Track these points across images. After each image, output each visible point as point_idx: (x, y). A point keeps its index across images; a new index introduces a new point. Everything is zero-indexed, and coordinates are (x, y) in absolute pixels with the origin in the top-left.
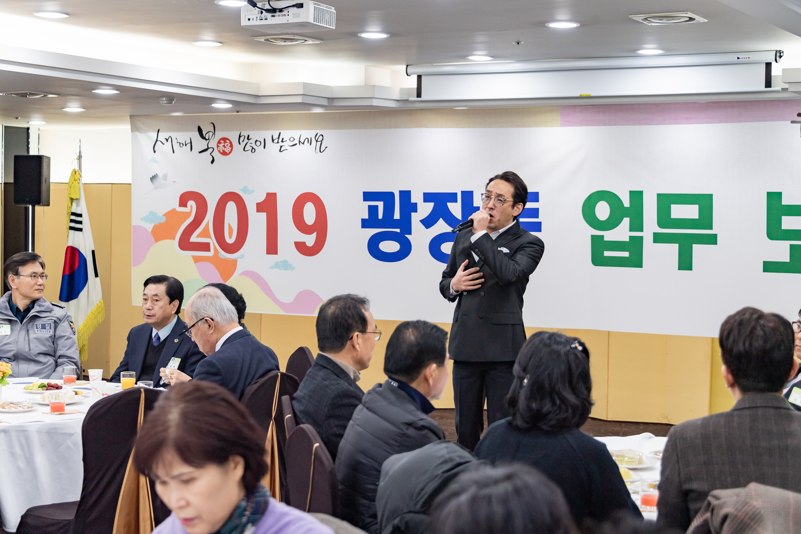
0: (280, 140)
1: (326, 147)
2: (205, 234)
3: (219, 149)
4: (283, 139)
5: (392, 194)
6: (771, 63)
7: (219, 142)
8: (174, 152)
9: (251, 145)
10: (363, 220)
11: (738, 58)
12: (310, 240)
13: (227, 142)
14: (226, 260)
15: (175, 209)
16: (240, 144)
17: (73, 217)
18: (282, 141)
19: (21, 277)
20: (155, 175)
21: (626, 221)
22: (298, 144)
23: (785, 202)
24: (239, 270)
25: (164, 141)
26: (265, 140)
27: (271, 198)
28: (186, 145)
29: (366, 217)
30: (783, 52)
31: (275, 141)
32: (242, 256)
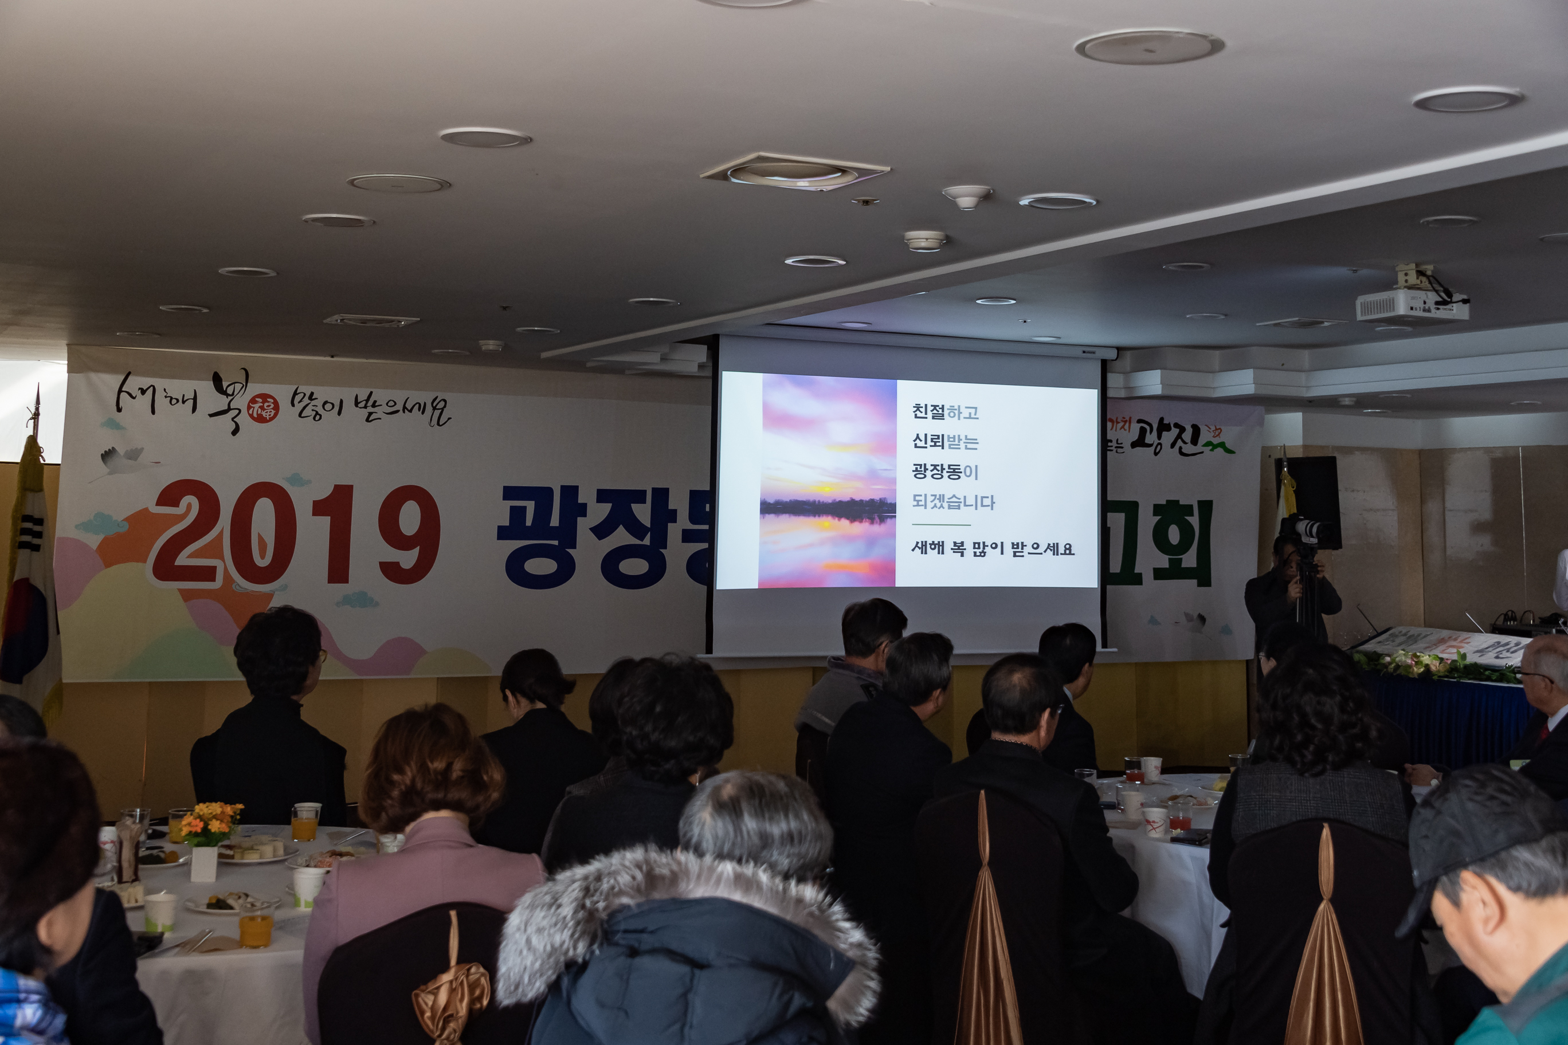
0: (370, 403)
1: (449, 419)
2: (211, 551)
3: (251, 412)
4: (375, 402)
5: (549, 491)
6: (1106, 361)
7: (253, 401)
8: (153, 412)
9: (314, 408)
10: (501, 529)
11: (1084, 352)
13: (268, 402)
14: (250, 593)
15: (146, 509)
16: (293, 405)
17: (27, 525)
18: (374, 406)
20: (109, 450)
22: (401, 411)
25: (137, 393)
26: (341, 402)
27: (342, 494)
28: (184, 402)
29: (506, 523)
31: (359, 405)
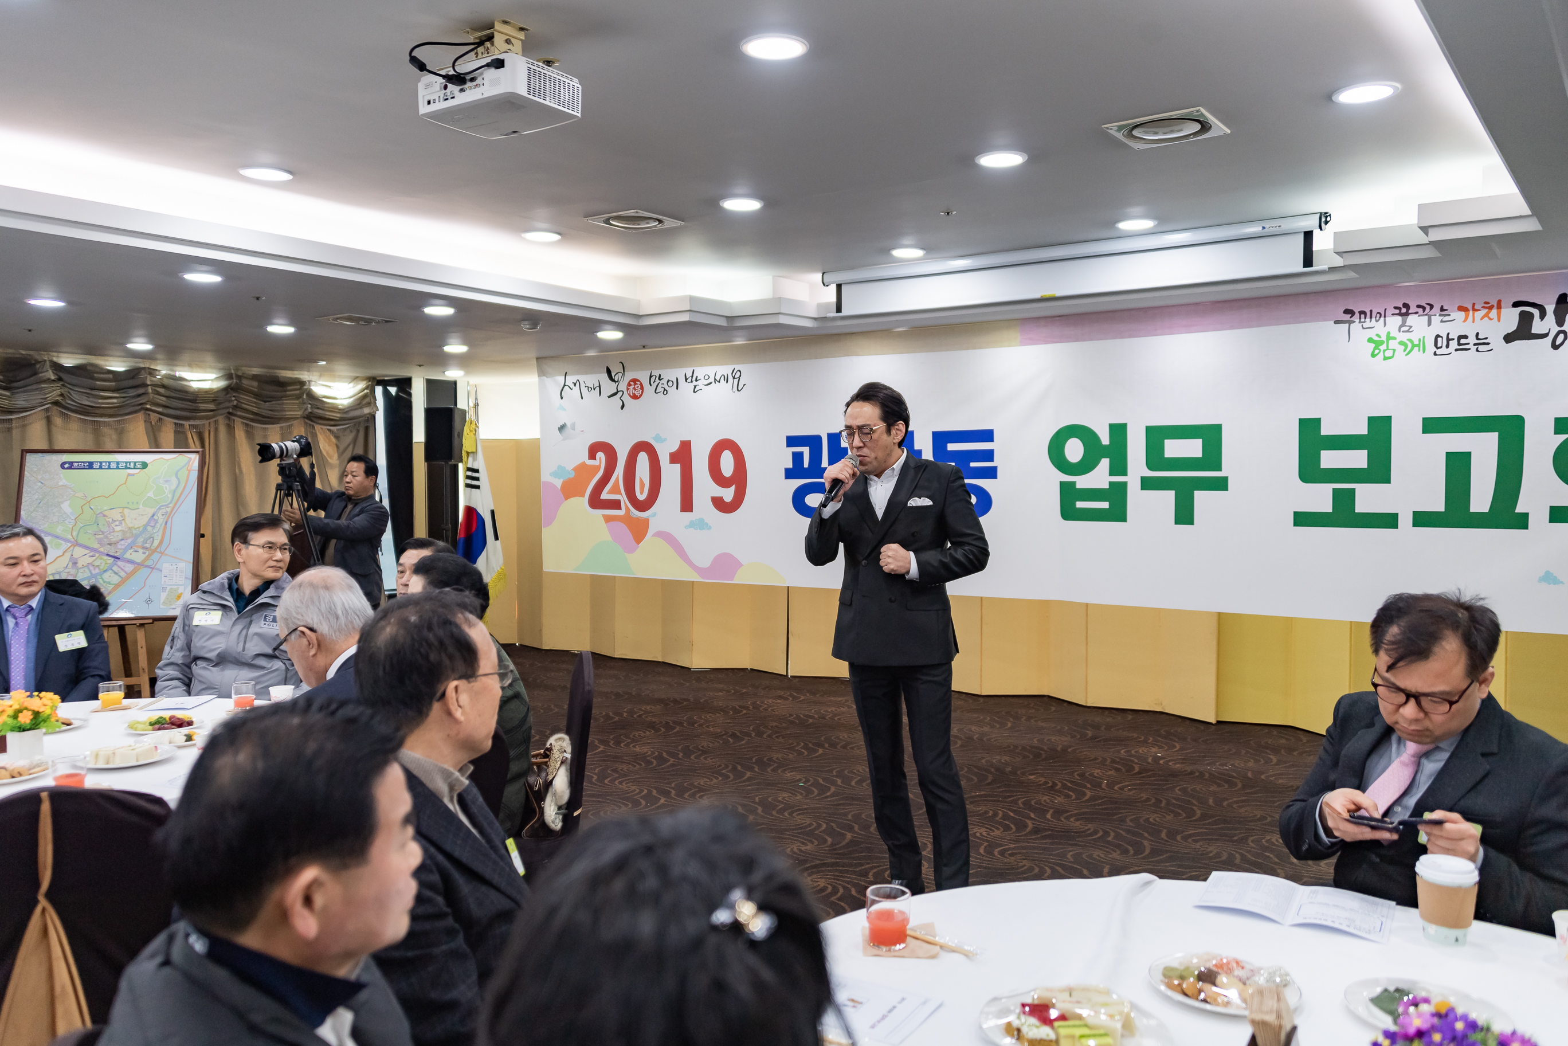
0: (694, 378)
1: (744, 385)
2: (615, 490)
3: (629, 392)
4: (697, 377)
5: (818, 438)
6: (1311, 232)
7: (629, 385)
8: (582, 398)
9: (663, 386)
10: (787, 470)
11: (1264, 228)
12: (728, 494)
13: (637, 384)
14: (638, 519)
15: (584, 462)
16: (651, 385)
17: (469, 473)
18: (696, 380)
19: (251, 547)
20: (563, 424)
21: (1105, 463)
22: (713, 382)
23: (1325, 431)
24: (651, 531)
25: (572, 386)
26: (677, 379)
27: (685, 448)
28: (594, 389)
29: (790, 466)
30: (1330, 215)
31: (688, 381)
32: (655, 515)
